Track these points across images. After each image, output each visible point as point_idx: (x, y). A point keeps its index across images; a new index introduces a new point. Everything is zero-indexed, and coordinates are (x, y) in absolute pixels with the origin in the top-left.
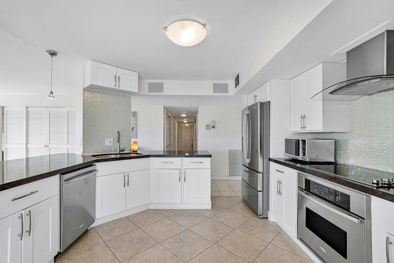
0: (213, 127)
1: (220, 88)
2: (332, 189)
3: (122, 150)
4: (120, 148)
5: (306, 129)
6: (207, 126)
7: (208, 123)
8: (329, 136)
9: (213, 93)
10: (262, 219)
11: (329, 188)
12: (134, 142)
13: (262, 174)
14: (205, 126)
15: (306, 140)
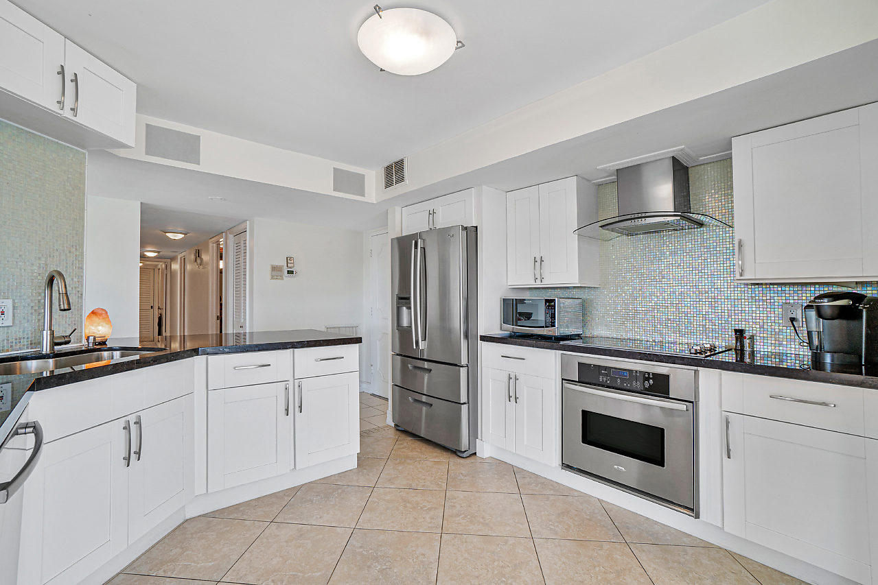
0: (288, 272)
1: (348, 182)
2: (636, 371)
3: (63, 340)
4: (52, 333)
5: (545, 282)
6: (274, 268)
7: (276, 263)
8: (575, 293)
9: (334, 190)
10: (468, 459)
11: (631, 371)
12: (93, 312)
13: (466, 369)
14: (269, 268)
15: (556, 299)
